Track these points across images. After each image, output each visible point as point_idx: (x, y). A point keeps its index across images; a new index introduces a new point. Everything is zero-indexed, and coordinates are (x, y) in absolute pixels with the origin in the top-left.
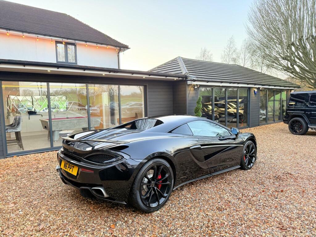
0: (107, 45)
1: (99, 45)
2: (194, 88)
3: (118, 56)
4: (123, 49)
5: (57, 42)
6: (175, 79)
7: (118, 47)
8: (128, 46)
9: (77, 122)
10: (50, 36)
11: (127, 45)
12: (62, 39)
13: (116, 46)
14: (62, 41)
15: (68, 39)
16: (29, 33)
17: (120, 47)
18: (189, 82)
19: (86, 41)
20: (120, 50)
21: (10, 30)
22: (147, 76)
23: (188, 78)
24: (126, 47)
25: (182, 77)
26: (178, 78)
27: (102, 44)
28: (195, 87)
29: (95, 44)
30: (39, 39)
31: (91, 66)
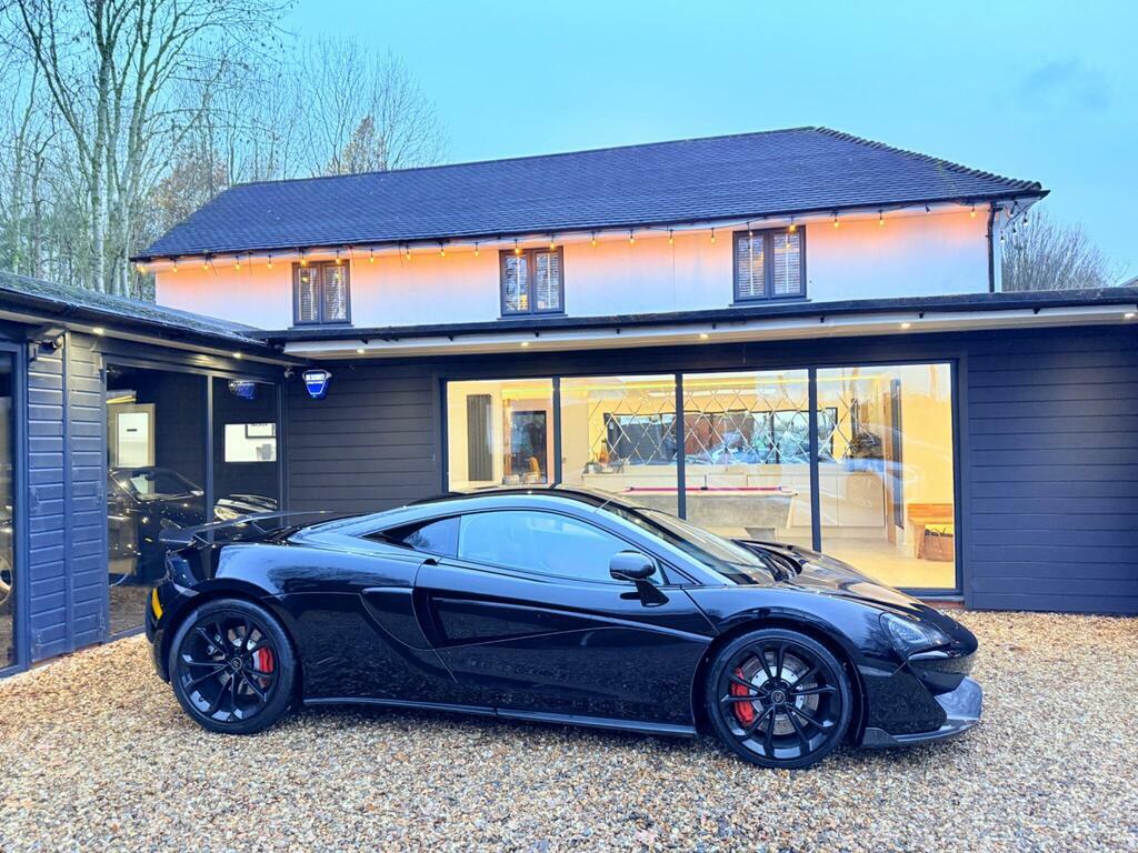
0: (927, 202)
1: (886, 213)
3: (990, 236)
4: (1013, 202)
5: (738, 235)
7: (982, 199)
10: (708, 221)
11: (1034, 181)
12: (744, 222)
13: (970, 200)
14: (745, 228)
17: (993, 199)
19: (835, 210)
20: (994, 210)
21: (600, 229)
22: (914, 319)
24: (1034, 192)
26: (1136, 310)
27: (902, 207)
29: (873, 213)
30: (678, 236)
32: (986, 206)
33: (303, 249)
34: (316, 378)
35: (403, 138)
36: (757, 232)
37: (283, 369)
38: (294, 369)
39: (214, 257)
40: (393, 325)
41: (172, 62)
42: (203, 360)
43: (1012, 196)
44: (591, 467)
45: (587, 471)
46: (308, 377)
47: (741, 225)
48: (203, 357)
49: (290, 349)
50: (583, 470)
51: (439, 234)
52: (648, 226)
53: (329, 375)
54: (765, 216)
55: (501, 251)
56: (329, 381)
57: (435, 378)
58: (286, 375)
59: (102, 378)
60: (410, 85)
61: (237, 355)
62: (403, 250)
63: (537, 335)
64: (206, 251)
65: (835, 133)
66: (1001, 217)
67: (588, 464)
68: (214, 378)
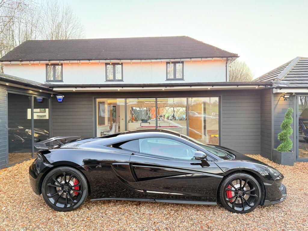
0: (212, 57)
1: (203, 59)
2: (284, 97)
3: (226, 66)
5: (168, 63)
6: (257, 87)
7: (225, 57)
8: (237, 54)
10: (160, 59)
12: (169, 60)
13: (222, 57)
14: (169, 61)
15: (174, 59)
16: (145, 59)
17: (227, 57)
18: (275, 91)
19: (191, 58)
20: (227, 60)
21: (133, 59)
22: (211, 87)
23: (273, 85)
24: (236, 56)
25: (263, 85)
26: (258, 87)
27: (207, 58)
28: (284, 95)
29: (200, 59)
30: (153, 62)
32: (225, 59)
33: (49, 60)
35: (71, 28)
36: (172, 62)
37: (51, 94)
38: (54, 94)
39: (23, 61)
40: (84, 84)
41: (3, 2)
42: (31, 92)
43: (231, 57)
44: (130, 121)
46: (58, 97)
48: (30, 91)
49: (55, 89)
51: (89, 58)
53: (64, 96)
55: (106, 64)
56: (64, 98)
57: (93, 97)
58: (52, 96)
59: (7, 97)
60: (73, 13)
61: (41, 91)
62: (79, 62)
63: (122, 88)
64: (20, 59)
65: (190, 38)
66: (229, 62)
67: (129, 120)
68: (34, 97)
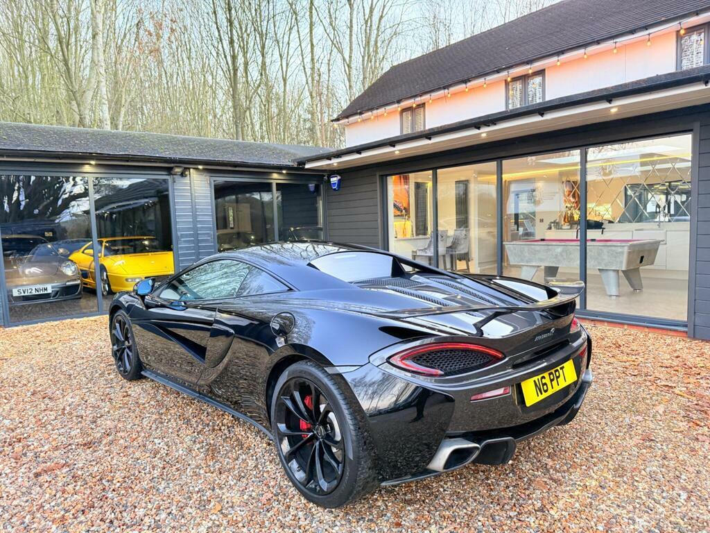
5: (680, 34)
9: (563, 251)
10: (646, 28)
12: (677, 23)
21: (563, 52)
31: (439, 125)
33: (399, 102)
34: (334, 180)
37: (322, 176)
38: (328, 176)
39: (363, 113)
45: (550, 228)
46: (331, 180)
47: (674, 26)
49: (307, 166)
50: (548, 227)
51: (466, 77)
52: (598, 42)
53: (339, 177)
54: (697, 13)
55: (505, 81)
56: (339, 180)
57: (377, 175)
58: (326, 179)
59: (210, 188)
61: (284, 172)
62: (446, 91)
64: (359, 111)
68: (277, 184)
